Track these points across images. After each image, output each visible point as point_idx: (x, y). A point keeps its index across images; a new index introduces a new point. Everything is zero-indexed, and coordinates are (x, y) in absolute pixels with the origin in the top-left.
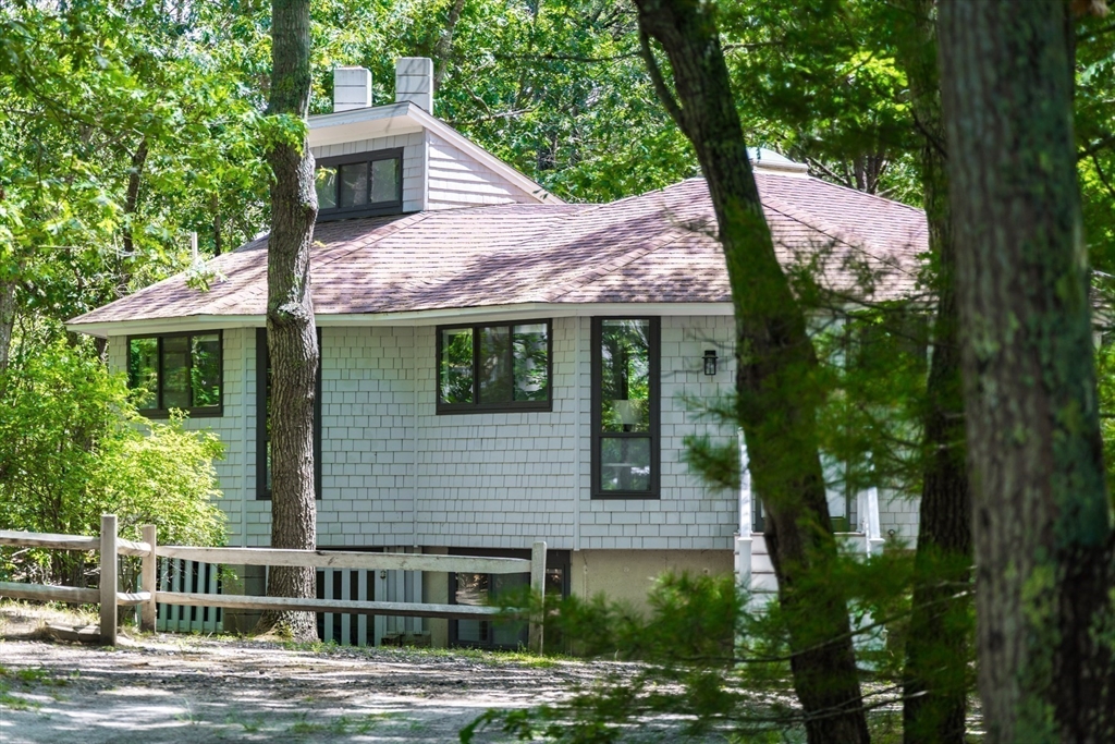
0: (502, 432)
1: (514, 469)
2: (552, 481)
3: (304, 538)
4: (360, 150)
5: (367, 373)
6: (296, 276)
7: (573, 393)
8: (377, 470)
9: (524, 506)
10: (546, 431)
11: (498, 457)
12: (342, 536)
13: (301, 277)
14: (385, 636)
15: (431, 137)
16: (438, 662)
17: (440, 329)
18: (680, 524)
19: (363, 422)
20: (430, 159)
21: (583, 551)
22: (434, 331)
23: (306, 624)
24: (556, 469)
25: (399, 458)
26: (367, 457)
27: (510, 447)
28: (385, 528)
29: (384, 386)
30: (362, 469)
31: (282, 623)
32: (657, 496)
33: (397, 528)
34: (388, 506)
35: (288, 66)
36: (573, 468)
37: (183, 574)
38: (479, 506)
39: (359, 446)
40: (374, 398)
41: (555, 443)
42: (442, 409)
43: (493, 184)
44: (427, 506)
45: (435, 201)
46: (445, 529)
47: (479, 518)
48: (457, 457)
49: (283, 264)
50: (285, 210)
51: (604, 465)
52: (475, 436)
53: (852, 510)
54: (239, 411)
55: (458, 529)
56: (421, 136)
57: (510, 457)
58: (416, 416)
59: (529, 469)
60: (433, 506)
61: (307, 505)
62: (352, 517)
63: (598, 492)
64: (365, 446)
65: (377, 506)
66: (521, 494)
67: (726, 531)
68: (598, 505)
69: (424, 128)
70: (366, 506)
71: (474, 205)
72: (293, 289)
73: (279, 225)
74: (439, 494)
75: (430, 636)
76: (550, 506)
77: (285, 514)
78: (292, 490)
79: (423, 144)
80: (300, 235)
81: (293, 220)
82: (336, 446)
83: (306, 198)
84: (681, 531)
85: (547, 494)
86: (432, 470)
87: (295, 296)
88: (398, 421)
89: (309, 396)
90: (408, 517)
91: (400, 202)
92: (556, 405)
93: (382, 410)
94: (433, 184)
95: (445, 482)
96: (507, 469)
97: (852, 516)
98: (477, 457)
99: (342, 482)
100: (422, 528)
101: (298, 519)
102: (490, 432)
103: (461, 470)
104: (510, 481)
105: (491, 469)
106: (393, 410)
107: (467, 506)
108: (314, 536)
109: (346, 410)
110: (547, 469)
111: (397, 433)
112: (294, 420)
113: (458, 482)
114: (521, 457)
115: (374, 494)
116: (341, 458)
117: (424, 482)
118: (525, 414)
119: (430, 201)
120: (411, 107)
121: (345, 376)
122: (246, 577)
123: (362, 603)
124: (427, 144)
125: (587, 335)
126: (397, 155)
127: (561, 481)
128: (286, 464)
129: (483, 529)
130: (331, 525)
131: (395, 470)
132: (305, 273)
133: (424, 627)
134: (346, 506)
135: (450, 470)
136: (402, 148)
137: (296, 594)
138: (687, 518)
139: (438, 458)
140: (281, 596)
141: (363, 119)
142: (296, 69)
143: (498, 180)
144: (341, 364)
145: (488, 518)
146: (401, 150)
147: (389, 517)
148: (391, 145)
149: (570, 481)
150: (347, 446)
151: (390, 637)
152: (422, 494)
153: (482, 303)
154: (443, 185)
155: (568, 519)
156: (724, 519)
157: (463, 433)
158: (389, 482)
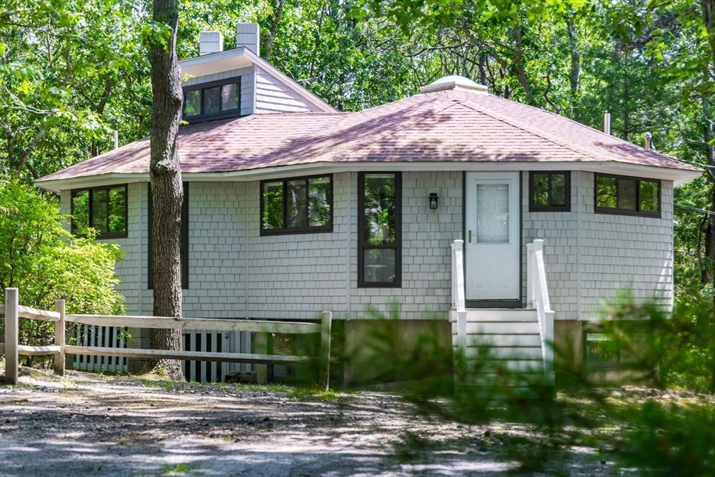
0: (301, 246)
1: (308, 269)
2: (333, 277)
3: (174, 312)
4: (215, 79)
5: (217, 210)
6: (169, 142)
7: (346, 220)
8: (223, 271)
9: (315, 292)
10: (329, 244)
11: (299, 262)
12: (201, 312)
13: (172, 143)
14: (228, 374)
15: (258, 69)
16: (254, 396)
17: (262, 183)
18: (414, 303)
19: (214, 241)
20: (257, 82)
21: (352, 320)
22: (259, 184)
23: (175, 367)
24: (335, 269)
25: (237, 263)
26: (217, 263)
27: (306, 256)
28: (228, 307)
29: (228, 219)
30: (214, 270)
31: (159, 366)
32: (399, 286)
33: (236, 307)
34: (230, 293)
35: (162, 6)
36: (346, 268)
37: (96, 334)
38: (286, 293)
39: (212, 256)
40: (221, 226)
41: (335, 253)
42: (264, 233)
43: (296, 100)
44: (254, 293)
45: (260, 108)
46: (265, 307)
47: (286, 300)
48: (273, 262)
49: (160, 135)
50: (162, 100)
51: (366, 266)
52: (284, 249)
53: (523, 295)
54: (137, 234)
55: (274, 307)
56: (251, 69)
57: (306, 261)
58: (247, 237)
59: (318, 269)
60: (258, 293)
61: (176, 291)
62: (207, 300)
63: (362, 283)
64: (216, 256)
65: (223, 293)
66: (312, 285)
67: (444, 308)
68: (362, 291)
69: (254, 64)
70: (216, 293)
71: (284, 112)
72: (167, 151)
73: (157, 110)
74: (261, 285)
75: (256, 374)
76: (331, 292)
77: (162, 296)
78: (166, 281)
79: (253, 73)
80: (171, 116)
81: (167, 106)
82: (198, 255)
83: (175, 92)
84: (415, 308)
85: (330, 284)
86: (257, 270)
87: (168, 156)
88: (236, 241)
89: (177, 220)
90: (242, 300)
91: (239, 109)
92: (335, 228)
93: (226, 233)
94: (259, 98)
95: (265, 278)
96: (304, 269)
97: (523, 298)
98: (285, 262)
99: (201, 278)
100: (251, 307)
101: (170, 300)
102: (293, 246)
103: (275, 270)
104: (306, 277)
105: (294, 270)
106: (233, 233)
107: (279, 293)
108: (181, 311)
109: (204, 233)
110: (330, 269)
111: (236, 248)
112: (167, 236)
113: (273, 278)
114: (313, 261)
115: (221, 286)
116: (201, 263)
117: (252, 278)
118: (316, 235)
119: (257, 108)
120: (245, 50)
121: (203, 212)
122: (141, 337)
123: (214, 354)
124: (255, 74)
125: (355, 183)
126: (236, 81)
127: (339, 276)
128: (162, 264)
129: (289, 307)
130: (194, 305)
131: (234, 271)
132: (174, 141)
133: (252, 369)
134: (203, 293)
135: (269, 270)
136: (240, 77)
137: (168, 348)
138: (418, 300)
139: (261, 263)
140: (159, 349)
141: (217, 59)
142: (168, 8)
143: (299, 97)
144: (201, 205)
145: (292, 300)
146: (239, 78)
147: (231, 300)
148: (233, 75)
149: (344, 276)
150: (205, 255)
151: (231, 375)
152: (251, 286)
153: (289, 163)
154: (265, 99)
155: (343, 300)
156: (442, 300)
157: (277, 247)
158: (231, 278)
